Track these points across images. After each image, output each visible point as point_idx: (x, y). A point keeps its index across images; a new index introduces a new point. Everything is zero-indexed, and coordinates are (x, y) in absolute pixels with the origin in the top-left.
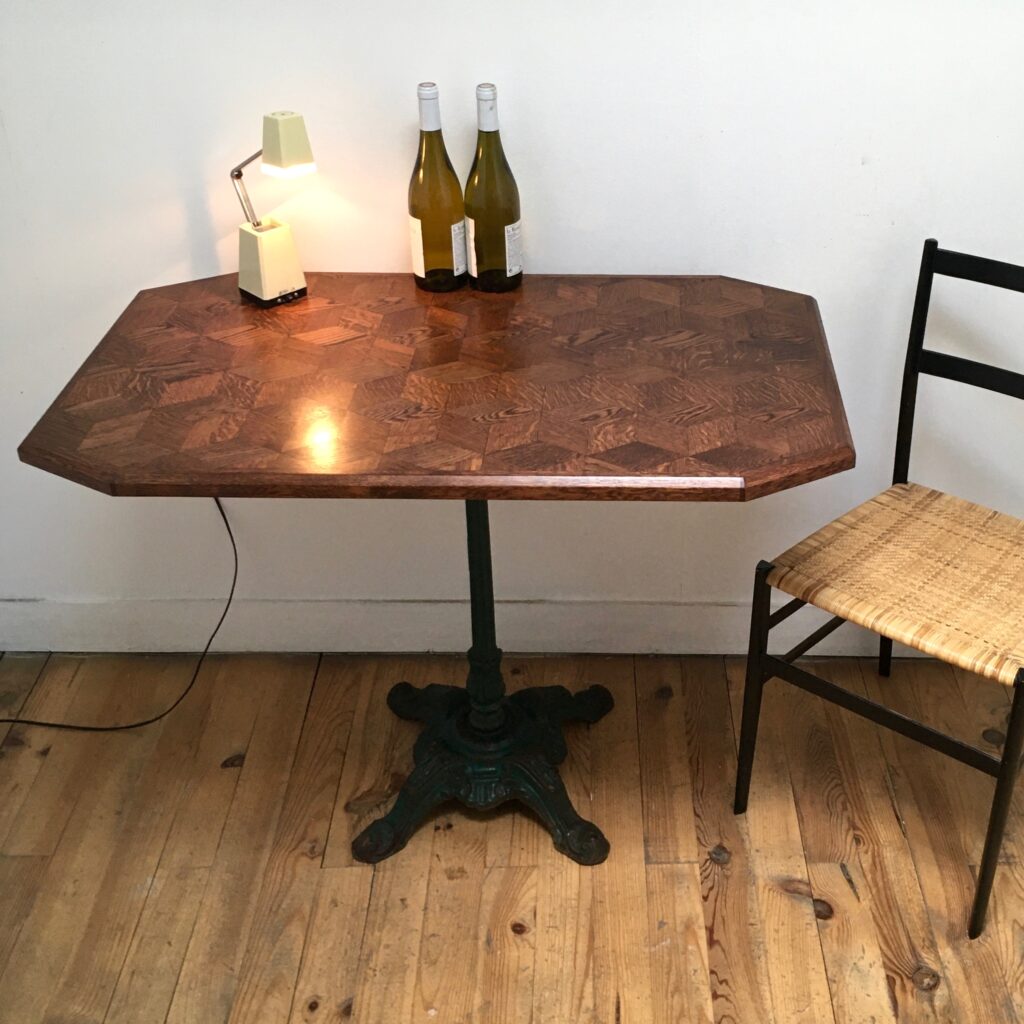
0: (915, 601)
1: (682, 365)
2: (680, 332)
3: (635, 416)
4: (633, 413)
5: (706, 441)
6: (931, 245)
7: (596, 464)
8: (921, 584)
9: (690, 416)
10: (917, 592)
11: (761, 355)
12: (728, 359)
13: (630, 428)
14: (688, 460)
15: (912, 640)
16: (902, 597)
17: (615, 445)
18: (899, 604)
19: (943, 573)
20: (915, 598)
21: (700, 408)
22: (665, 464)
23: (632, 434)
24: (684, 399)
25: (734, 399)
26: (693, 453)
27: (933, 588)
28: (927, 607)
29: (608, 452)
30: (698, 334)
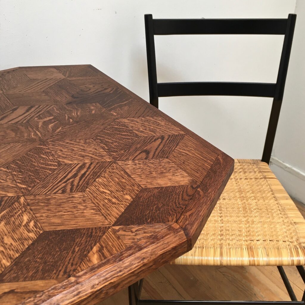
0: (228, 232)
1: (36, 134)
2: (15, 109)
3: (22, 200)
4: (19, 198)
5: (114, 200)
6: (148, 18)
7: (12, 292)
8: (220, 219)
9: (78, 178)
10: (222, 225)
11: (92, 108)
12: (69, 118)
13: (25, 218)
14: (115, 232)
15: (250, 261)
16: (219, 233)
17: (22, 248)
18: (222, 239)
19: (222, 206)
20: (226, 230)
21: (81, 168)
22: (95, 249)
23: (32, 224)
24: (59, 164)
25: (103, 148)
26: (114, 220)
27: (227, 218)
28: (238, 233)
29: (16, 263)
30: (32, 107)
